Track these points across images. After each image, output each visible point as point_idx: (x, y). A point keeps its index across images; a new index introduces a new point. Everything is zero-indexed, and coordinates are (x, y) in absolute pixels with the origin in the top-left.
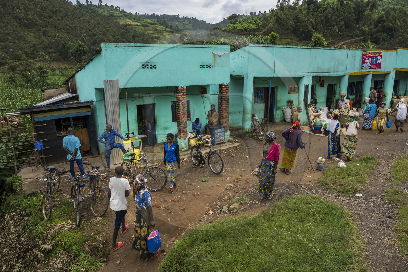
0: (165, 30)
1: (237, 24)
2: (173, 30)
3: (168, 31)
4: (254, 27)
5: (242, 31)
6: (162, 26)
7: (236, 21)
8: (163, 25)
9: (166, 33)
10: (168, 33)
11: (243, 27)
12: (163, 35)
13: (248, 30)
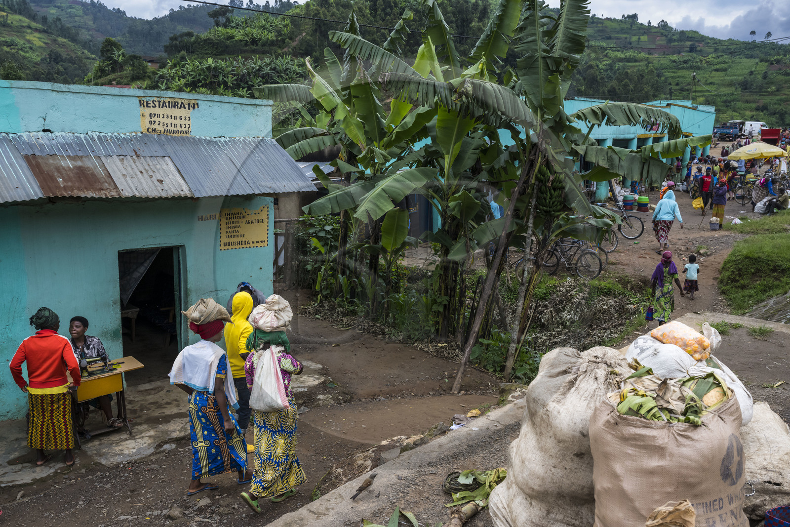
0: (29, 27)
1: (233, 27)
2: (50, 27)
3: (36, 30)
4: (272, 36)
5: (246, 45)
6: (18, 17)
7: (229, 20)
8: (20, 14)
9: (31, 33)
10: (37, 35)
11: (248, 36)
12: (24, 38)
13: (260, 44)
